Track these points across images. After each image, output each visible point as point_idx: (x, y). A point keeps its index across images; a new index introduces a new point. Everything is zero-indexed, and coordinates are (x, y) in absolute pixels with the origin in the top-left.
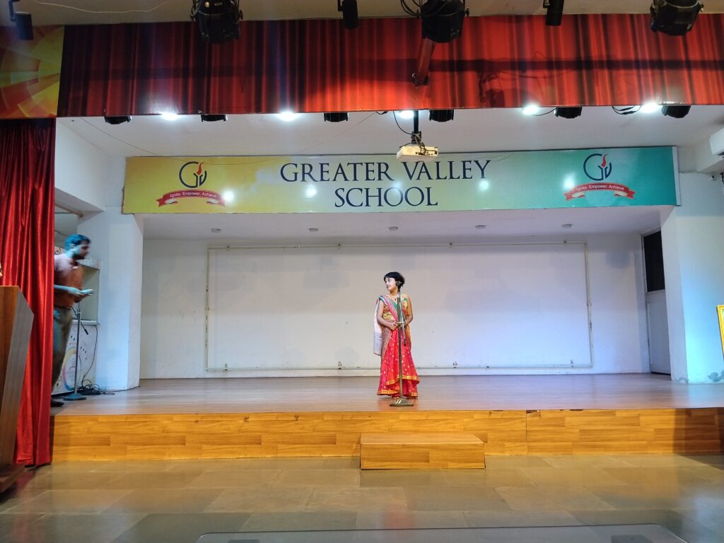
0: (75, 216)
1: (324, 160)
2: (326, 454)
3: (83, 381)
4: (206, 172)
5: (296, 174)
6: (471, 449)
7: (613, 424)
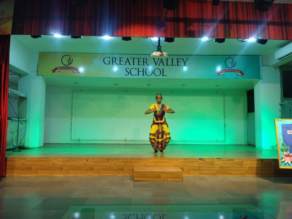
0: (17, 76)
1: (121, 56)
2: (119, 174)
3: (20, 144)
4: (72, 59)
5: (109, 61)
6: (177, 173)
7: (233, 165)
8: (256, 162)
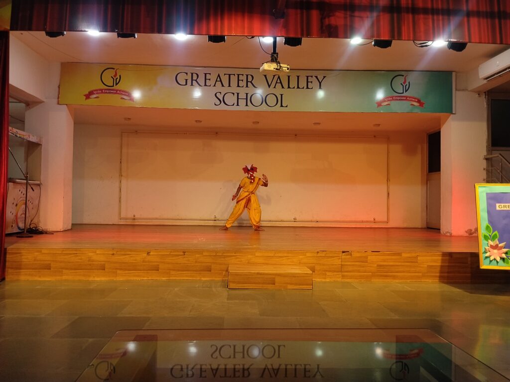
0: (23, 105)
1: (207, 70)
2: (204, 278)
3: (30, 224)
4: (120, 76)
5: (186, 80)
6: (303, 277)
7: (399, 262)
8: (440, 258)
